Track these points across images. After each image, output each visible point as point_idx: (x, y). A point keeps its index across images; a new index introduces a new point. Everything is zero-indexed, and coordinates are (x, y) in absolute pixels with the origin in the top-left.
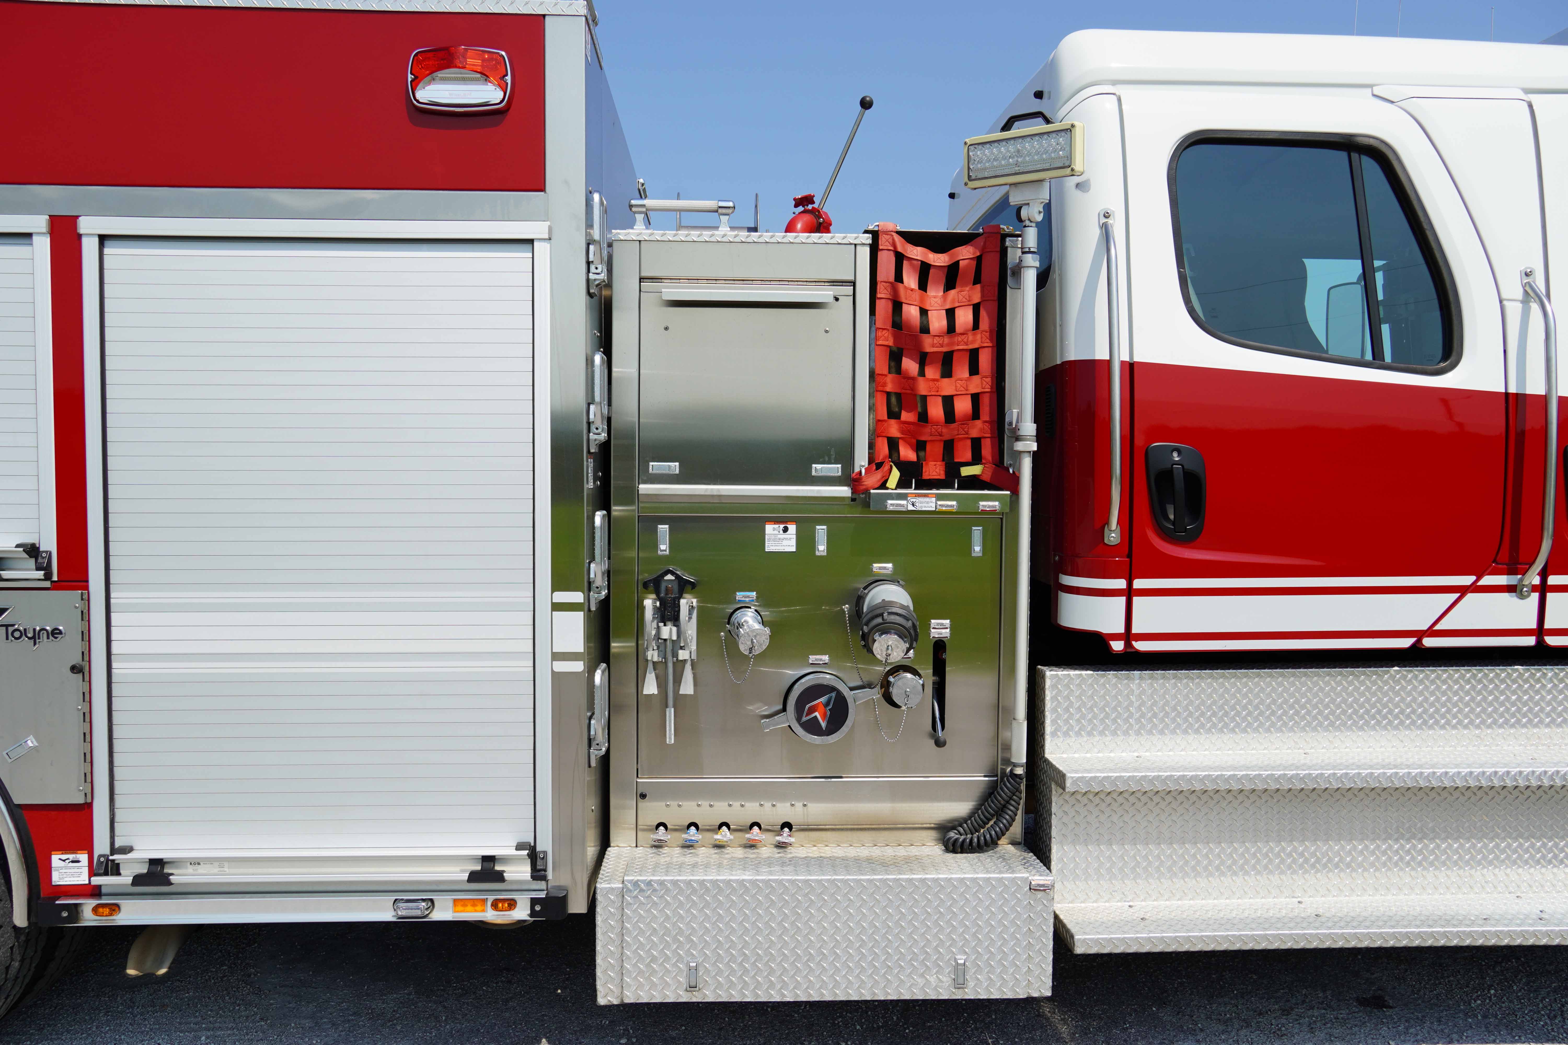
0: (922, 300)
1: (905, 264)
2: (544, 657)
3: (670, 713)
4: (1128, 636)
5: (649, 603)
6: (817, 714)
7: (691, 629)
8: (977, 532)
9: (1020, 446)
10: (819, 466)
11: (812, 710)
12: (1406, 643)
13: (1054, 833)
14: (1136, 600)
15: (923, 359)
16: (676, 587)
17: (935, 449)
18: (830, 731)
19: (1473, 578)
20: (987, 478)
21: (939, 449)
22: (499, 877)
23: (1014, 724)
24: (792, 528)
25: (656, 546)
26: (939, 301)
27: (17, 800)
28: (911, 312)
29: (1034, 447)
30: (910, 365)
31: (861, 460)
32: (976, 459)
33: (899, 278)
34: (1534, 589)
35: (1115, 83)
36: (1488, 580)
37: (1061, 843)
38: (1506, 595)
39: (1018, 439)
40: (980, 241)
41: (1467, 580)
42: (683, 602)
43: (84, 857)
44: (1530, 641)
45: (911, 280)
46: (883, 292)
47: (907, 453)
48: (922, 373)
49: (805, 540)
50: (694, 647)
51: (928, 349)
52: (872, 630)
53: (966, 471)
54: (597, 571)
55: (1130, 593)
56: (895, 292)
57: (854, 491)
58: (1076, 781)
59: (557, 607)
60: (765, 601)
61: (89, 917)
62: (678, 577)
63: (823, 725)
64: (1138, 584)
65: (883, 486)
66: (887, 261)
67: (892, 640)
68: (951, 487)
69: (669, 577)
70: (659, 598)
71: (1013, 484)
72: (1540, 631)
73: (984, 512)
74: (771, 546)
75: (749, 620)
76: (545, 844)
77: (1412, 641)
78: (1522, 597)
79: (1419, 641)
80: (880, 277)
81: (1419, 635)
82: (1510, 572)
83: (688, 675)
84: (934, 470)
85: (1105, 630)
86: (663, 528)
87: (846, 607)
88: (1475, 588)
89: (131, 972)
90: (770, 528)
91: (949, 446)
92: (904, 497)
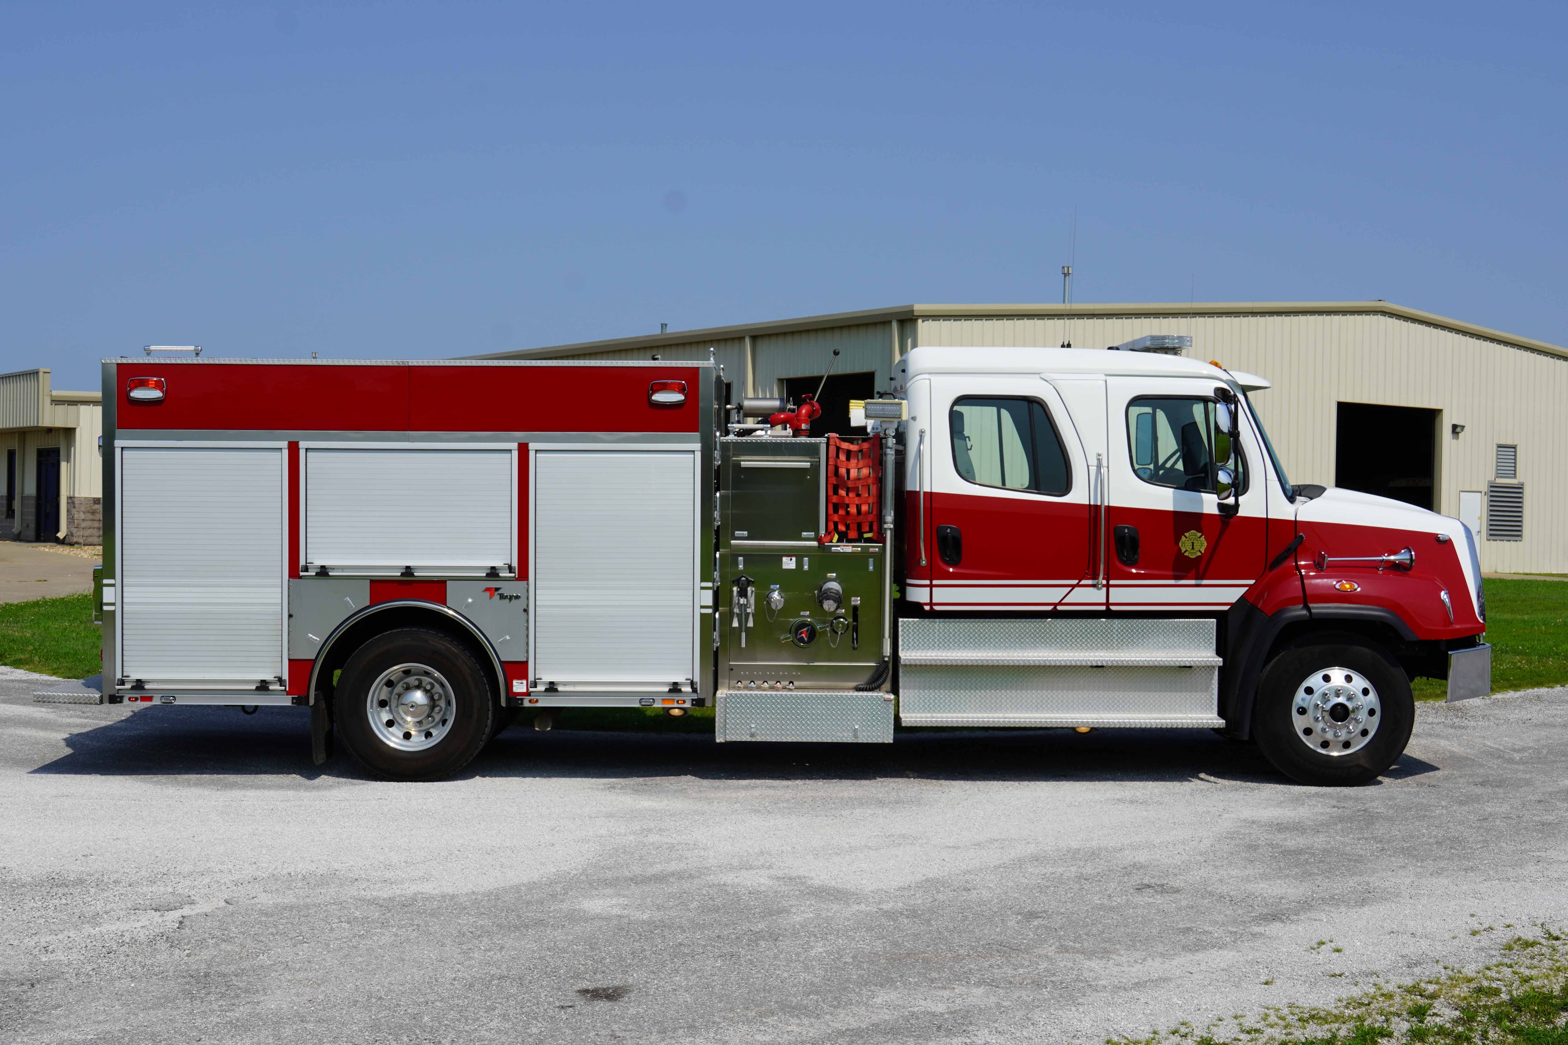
0: (847, 465)
1: (840, 451)
2: (697, 608)
3: (743, 635)
4: (931, 604)
5: (735, 589)
6: (803, 635)
7: (752, 601)
8: (871, 560)
9: (886, 526)
10: (805, 533)
11: (801, 633)
12: (1050, 608)
13: (901, 685)
14: (934, 589)
15: (848, 491)
16: (746, 583)
17: (854, 526)
18: (808, 642)
19: (1077, 581)
20: (875, 538)
21: (855, 526)
22: (680, 691)
23: (884, 640)
24: (794, 559)
25: (738, 566)
26: (855, 465)
27: (502, 659)
28: (843, 471)
29: (892, 526)
30: (843, 493)
31: (822, 532)
32: (870, 531)
33: (838, 457)
34: (1104, 586)
35: (930, 373)
36: (1083, 582)
37: (904, 688)
38: (1091, 589)
39: (885, 523)
40: (871, 441)
41: (1075, 582)
42: (749, 589)
43: (525, 682)
44: (1103, 608)
45: (843, 457)
46: (831, 462)
47: (842, 528)
48: (847, 495)
49: (799, 563)
50: (753, 608)
51: (850, 486)
52: (823, 599)
53: (866, 536)
54: (716, 574)
55: (931, 586)
56: (836, 461)
57: (819, 544)
58: (905, 660)
59: (702, 588)
60: (782, 590)
61: (526, 704)
62: (747, 579)
63: (806, 639)
64: (935, 582)
65: (831, 542)
66: (832, 449)
67: (831, 602)
68: (861, 542)
69: (743, 579)
70: (739, 587)
71: (884, 542)
72: (1107, 604)
73: (872, 553)
74: (785, 567)
75: (776, 595)
76: (697, 679)
77: (1052, 607)
78: (1099, 589)
79: (1055, 608)
80: (830, 455)
81: (1055, 605)
82: (1092, 579)
83: (751, 619)
84: (852, 534)
85: (922, 601)
86: (741, 558)
87: (816, 592)
88: (1078, 585)
89: (537, 729)
90: (784, 559)
91: (859, 526)
92: (838, 546)
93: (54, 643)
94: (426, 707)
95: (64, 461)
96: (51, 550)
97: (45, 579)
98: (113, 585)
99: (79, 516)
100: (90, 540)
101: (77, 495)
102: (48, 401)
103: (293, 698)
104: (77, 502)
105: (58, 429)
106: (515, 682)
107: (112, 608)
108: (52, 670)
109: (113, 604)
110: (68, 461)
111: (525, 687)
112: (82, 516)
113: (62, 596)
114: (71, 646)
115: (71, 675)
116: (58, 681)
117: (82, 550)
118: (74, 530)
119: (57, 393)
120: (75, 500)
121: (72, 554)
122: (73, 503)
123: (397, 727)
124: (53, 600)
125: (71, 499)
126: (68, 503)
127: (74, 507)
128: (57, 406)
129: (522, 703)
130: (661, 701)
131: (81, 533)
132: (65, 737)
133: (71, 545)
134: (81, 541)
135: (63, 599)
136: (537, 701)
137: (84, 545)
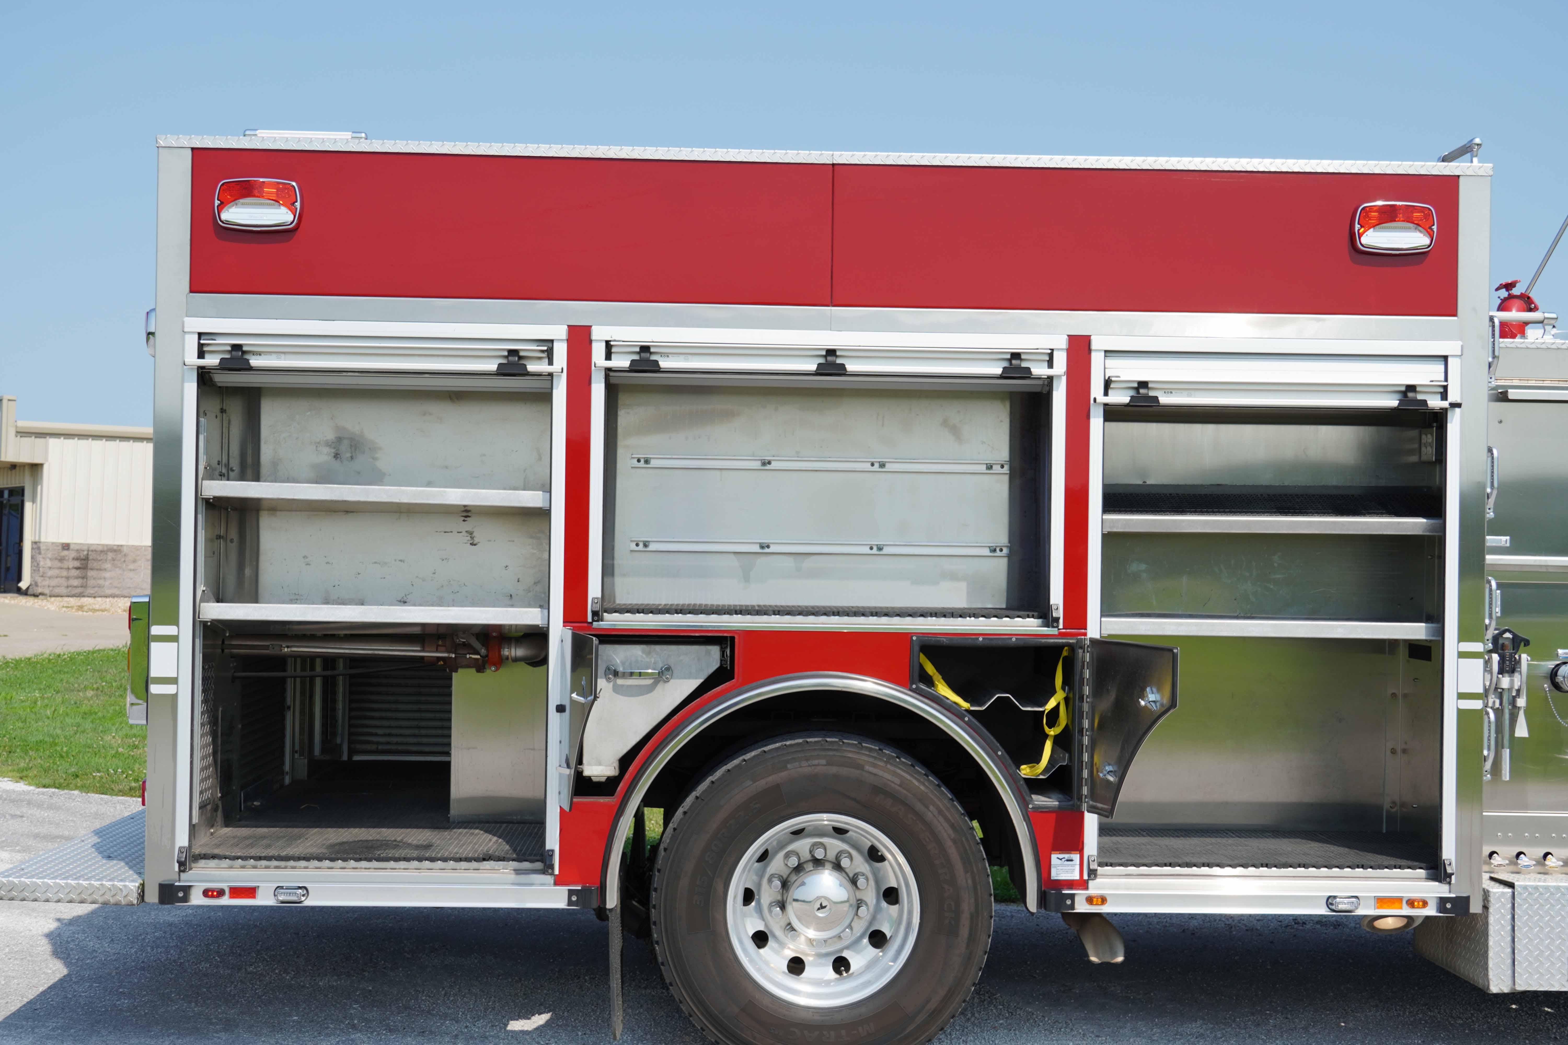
93: (20, 724)
94: (846, 907)
95: (29, 501)
96: (13, 602)
97: (6, 634)
98: (174, 639)
99: (45, 563)
100: (57, 591)
101: (43, 540)
102: (12, 432)
103: (571, 893)
104: (43, 547)
105: (23, 466)
106: (1055, 858)
107: (170, 689)
108: (18, 771)
109: (174, 681)
110: (34, 501)
111: (1077, 868)
112: (49, 563)
113: (28, 656)
114: (46, 729)
115: (47, 781)
116: (29, 792)
117: (48, 601)
118: (39, 580)
119: (23, 424)
120: (41, 545)
121: (36, 605)
122: (39, 548)
123: (772, 949)
124: (17, 661)
125: (36, 544)
126: (32, 549)
127: (40, 553)
128: (23, 439)
129: (1072, 906)
130: (1372, 902)
131: (46, 583)
132: (46, 930)
133: (36, 596)
134: (47, 591)
135: (29, 659)
136: (1103, 900)
137: (50, 596)
